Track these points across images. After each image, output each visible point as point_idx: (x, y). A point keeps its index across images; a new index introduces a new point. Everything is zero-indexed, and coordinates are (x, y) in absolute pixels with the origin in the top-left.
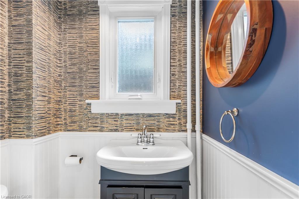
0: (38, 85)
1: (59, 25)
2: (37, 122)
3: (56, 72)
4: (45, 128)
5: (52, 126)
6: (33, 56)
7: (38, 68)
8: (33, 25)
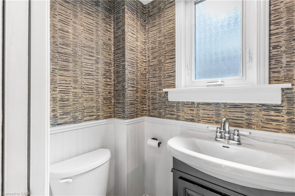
0: (129, 78)
1: (144, 27)
2: (129, 107)
3: (142, 67)
4: (134, 112)
5: (139, 111)
6: (126, 56)
7: (129, 65)
8: (126, 33)
